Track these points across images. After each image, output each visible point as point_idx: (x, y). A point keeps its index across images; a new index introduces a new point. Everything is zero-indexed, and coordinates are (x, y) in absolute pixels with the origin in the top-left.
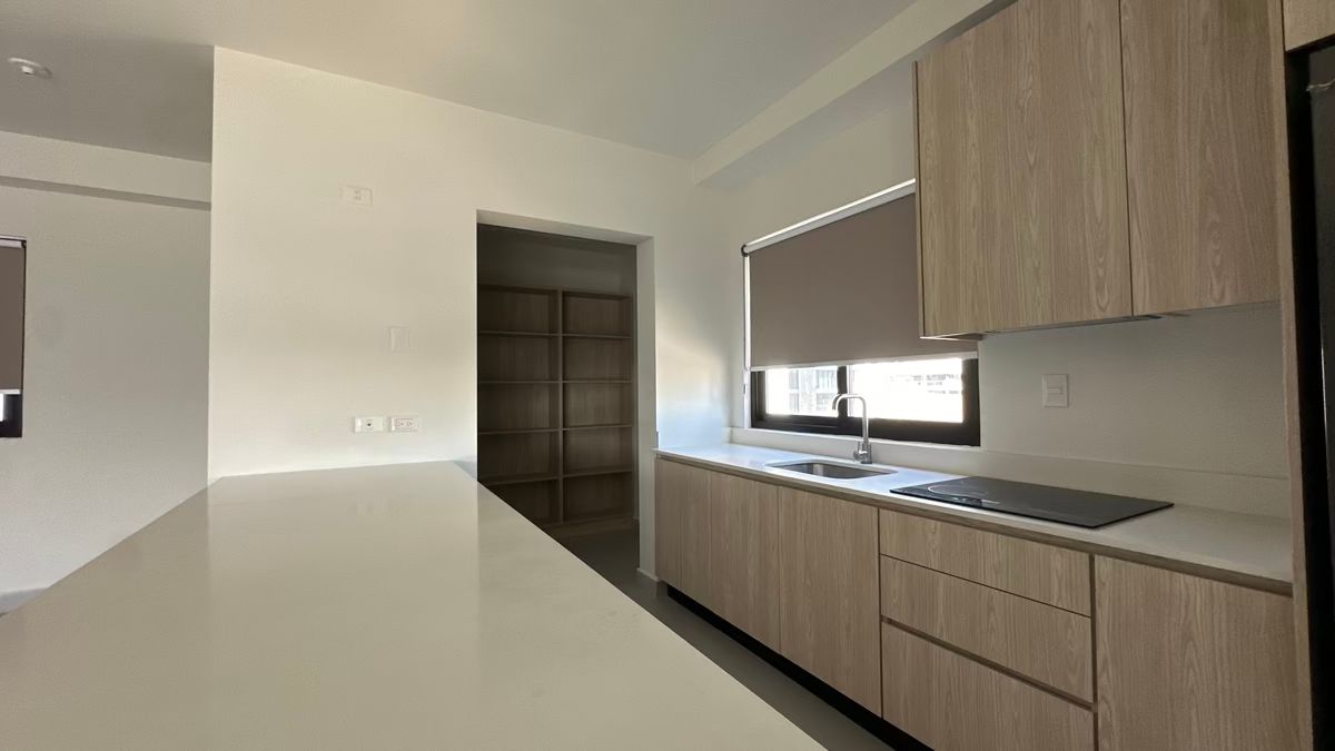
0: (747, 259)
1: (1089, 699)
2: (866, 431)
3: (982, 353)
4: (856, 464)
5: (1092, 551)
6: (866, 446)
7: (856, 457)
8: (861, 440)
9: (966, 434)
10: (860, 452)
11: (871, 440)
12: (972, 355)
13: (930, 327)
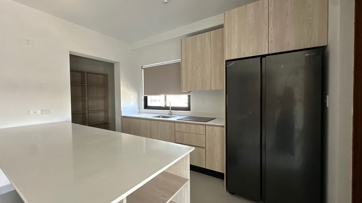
0: (143, 70)
1: (205, 147)
2: (170, 109)
3: (191, 94)
4: (169, 116)
5: (205, 125)
6: (170, 112)
7: (169, 114)
8: (170, 111)
9: (188, 109)
10: (170, 113)
11: (171, 111)
12: (189, 94)
13: (183, 90)
